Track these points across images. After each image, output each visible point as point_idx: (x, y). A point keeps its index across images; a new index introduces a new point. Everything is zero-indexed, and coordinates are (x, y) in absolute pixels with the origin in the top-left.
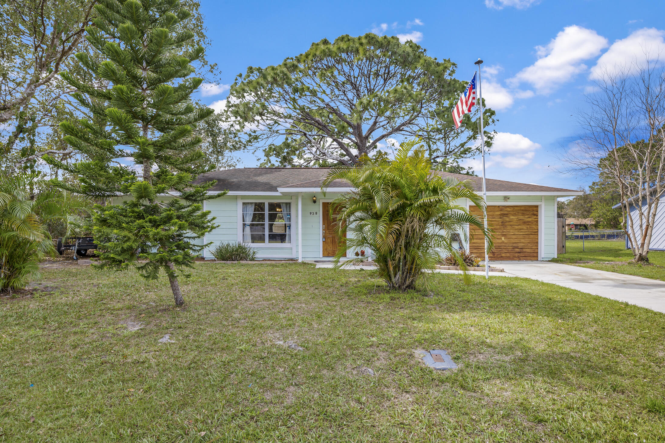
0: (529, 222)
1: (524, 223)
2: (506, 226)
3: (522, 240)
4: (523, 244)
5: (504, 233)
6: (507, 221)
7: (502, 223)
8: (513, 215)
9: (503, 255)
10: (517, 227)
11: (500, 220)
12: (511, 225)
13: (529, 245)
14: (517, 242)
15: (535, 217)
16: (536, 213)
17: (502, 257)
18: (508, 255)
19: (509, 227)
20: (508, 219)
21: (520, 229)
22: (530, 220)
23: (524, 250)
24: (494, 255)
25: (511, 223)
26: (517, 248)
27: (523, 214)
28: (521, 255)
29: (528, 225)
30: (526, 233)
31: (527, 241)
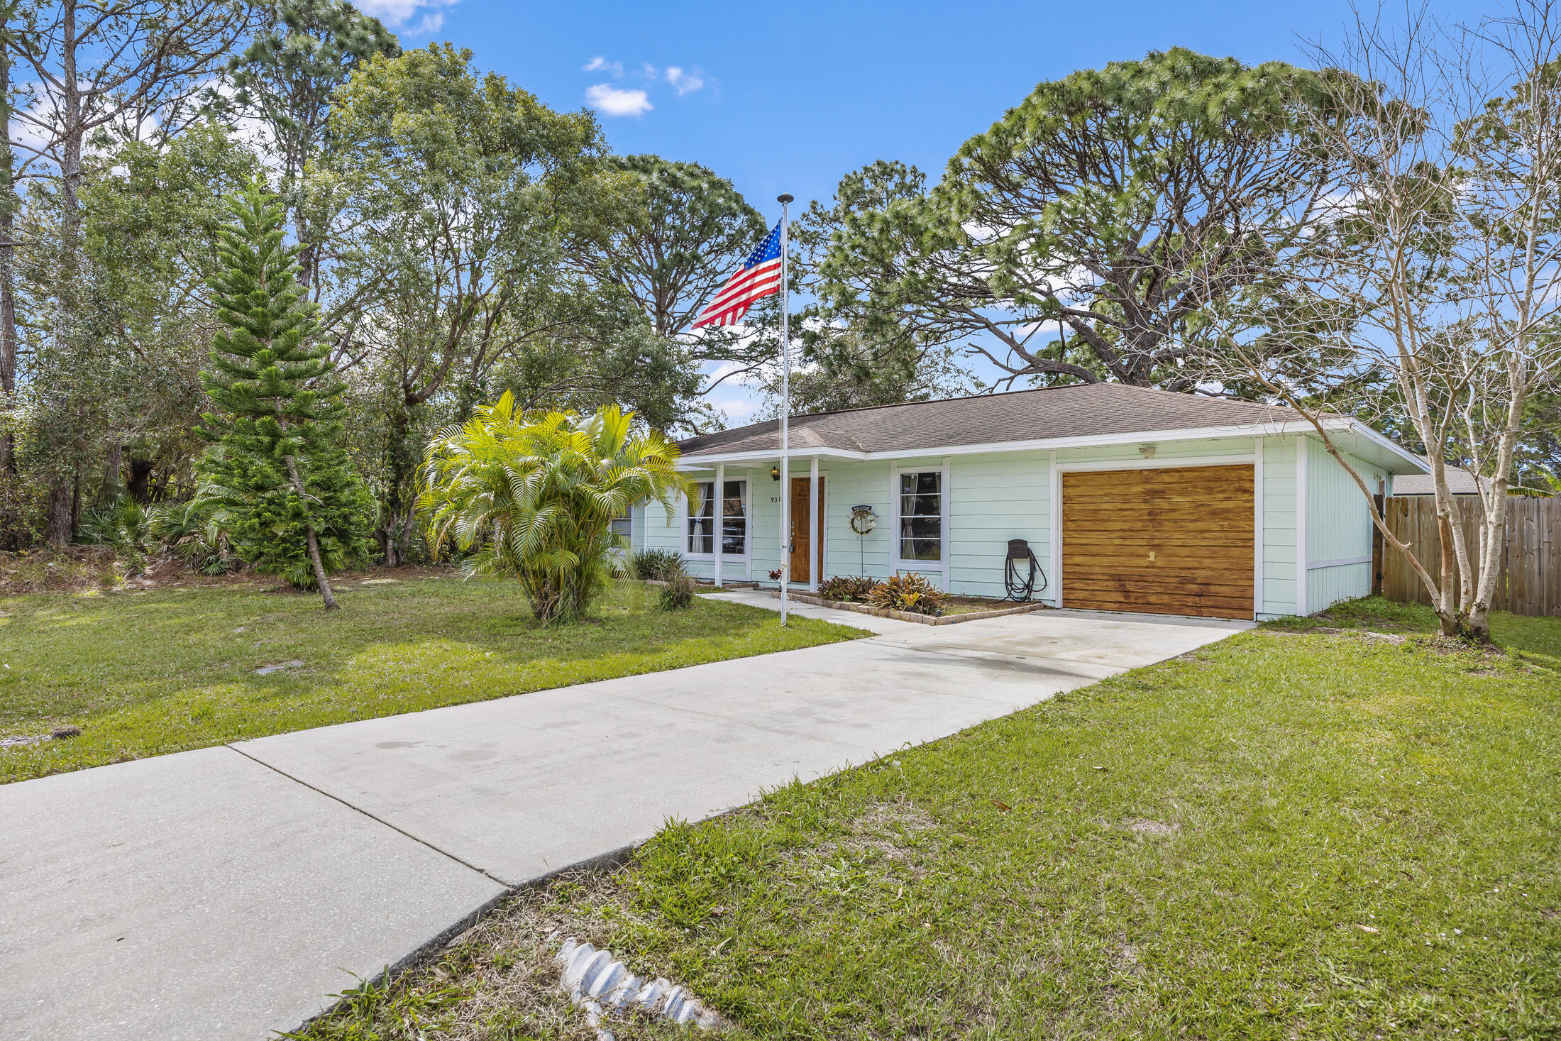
0: (1227, 511)
1: (1214, 514)
2: (1160, 522)
3: (1207, 562)
4: (1209, 573)
5: (1156, 542)
6: (1162, 511)
7: (1149, 514)
8: (1180, 494)
9: (1152, 599)
10: (1191, 526)
11: (1144, 506)
12: (1175, 521)
13: (1227, 574)
14: (1190, 565)
15: (1246, 497)
16: (1247, 485)
17: (1148, 603)
18: (1166, 599)
19: (1169, 526)
20: (1165, 505)
21: (1201, 532)
22: (1230, 504)
23: (1213, 589)
24: (1127, 597)
25: (1175, 515)
26: (1192, 581)
27: (1210, 491)
28: (1204, 601)
29: (1226, 519)
30: (1220, 542)
31: (1222, 563)
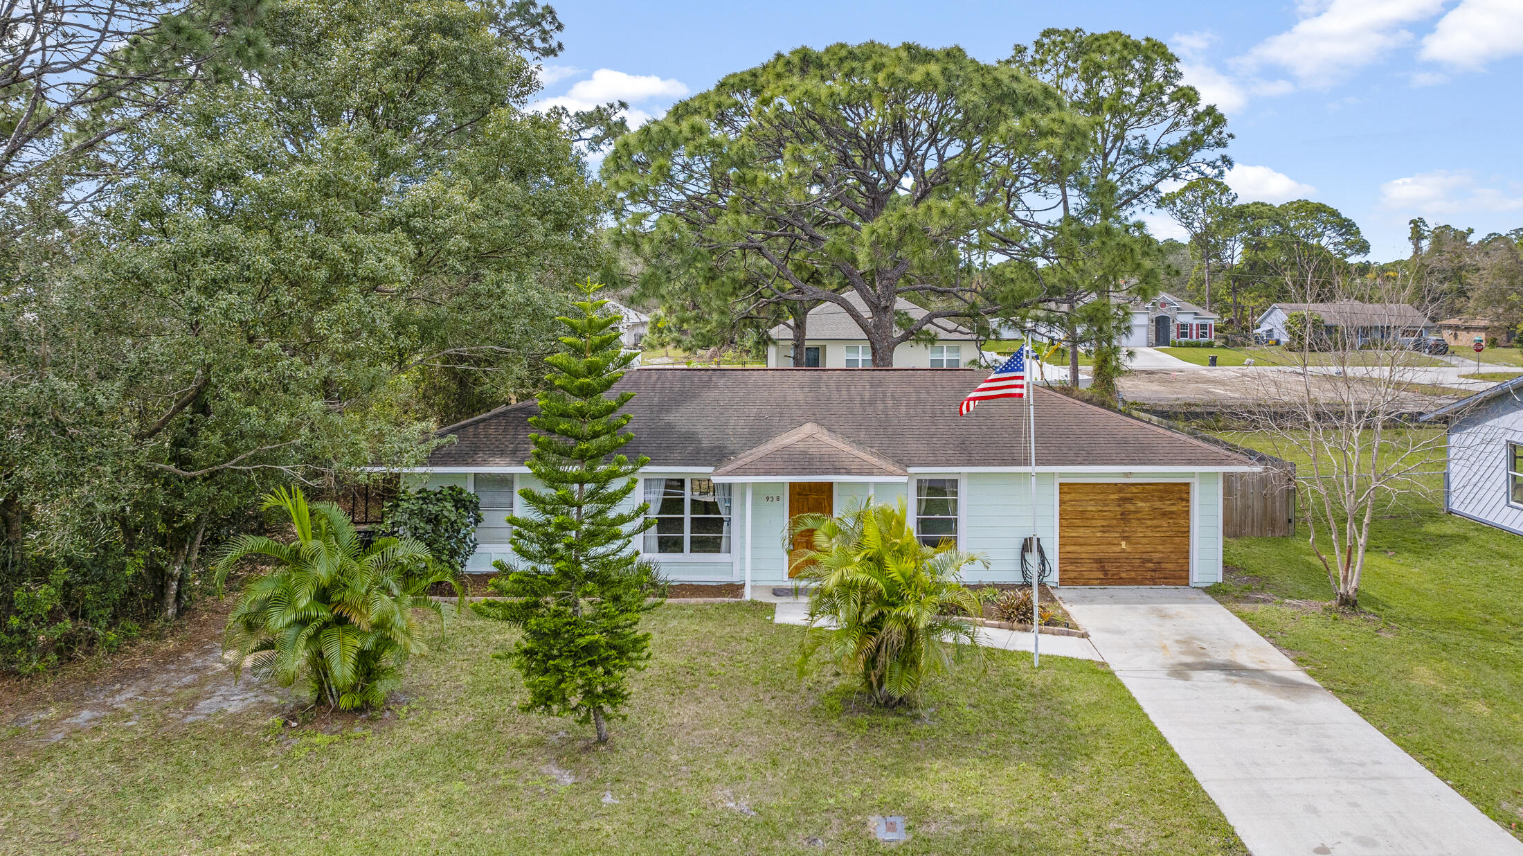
0: (1172, 513)
1: (1164, 514)
2: (1129, 521)
3: (1160, 548)
4: (1161, 555)
5: (1126, 534)
6: (1131, 512)
7: (1122, 514)
8: (1142, 500)
9: (1124, 575)
10: (1149, 523)
11: (1118, 509)
12: (1138, 519)
13: (1172, 555)
14: (1149, 550)
15: (1184, 504)
16: (1185, 496)
17: (1121, 578)
18: (1133, 574)
19: (1135, 523)
20: (1132, 508)
21: (1156, 527)
22: (1174, 508)
23: (1163, 566)
24: (1106, 575)
25: (1139, 516)
26: (1150, 561)
27: (1161, 499)
28: (1157, 574)
29: (1171, 518)
30: (1168, 534)
31: (1169, 548)
